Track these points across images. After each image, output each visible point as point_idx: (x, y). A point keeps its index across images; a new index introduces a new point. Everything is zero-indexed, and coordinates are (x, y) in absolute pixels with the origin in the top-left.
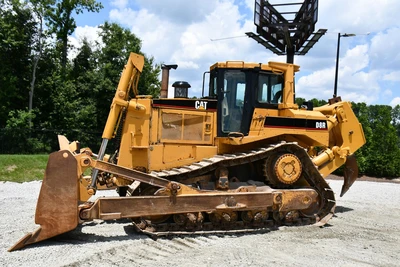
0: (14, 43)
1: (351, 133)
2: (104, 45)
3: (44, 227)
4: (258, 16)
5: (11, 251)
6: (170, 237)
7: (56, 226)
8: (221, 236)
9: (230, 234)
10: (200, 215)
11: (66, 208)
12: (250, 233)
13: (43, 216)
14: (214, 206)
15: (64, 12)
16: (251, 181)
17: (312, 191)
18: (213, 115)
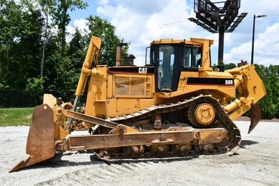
0: (30, 33)
1: (255, 87)
2: (90, 32)
3: (32, 156)
4: (196, 6)
5: (10, 172)
6: (119, 163)
7: (40, 155)
8: (156, 162)
9: (163, 161)
10: (142, 147)
11: (47, 143)
12: (178, 160)
13: (31, 149)
14: (150, 141)
15: (63, 10)
16: (178, 123)
17: (223, 129)
18: (152, 78)
